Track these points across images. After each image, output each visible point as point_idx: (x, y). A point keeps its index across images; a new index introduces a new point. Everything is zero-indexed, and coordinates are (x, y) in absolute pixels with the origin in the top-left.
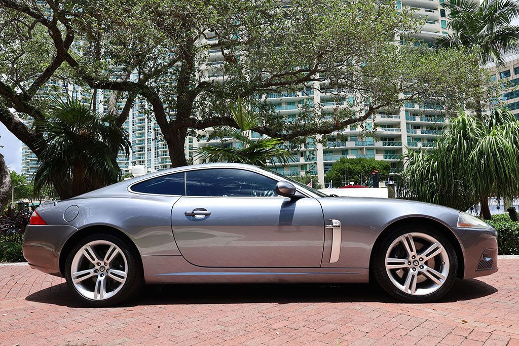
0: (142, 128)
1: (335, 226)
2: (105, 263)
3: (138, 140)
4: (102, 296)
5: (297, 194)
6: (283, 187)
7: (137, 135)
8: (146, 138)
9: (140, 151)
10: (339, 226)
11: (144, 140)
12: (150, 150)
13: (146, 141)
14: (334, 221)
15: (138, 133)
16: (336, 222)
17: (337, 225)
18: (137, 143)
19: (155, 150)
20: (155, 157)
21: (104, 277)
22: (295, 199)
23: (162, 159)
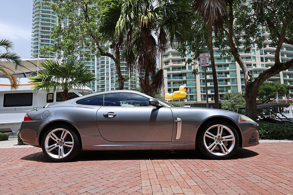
0: (103, 66)
1: (178, 121)
2: (62, 140)
3: (100, 73)
4: (62, 156)
5: (159, 105)
6: (152, 102)
7: (100, 70)
8: (106, 72)
9: (102, 79)
10: (180, 121)
11: (104, 73)
12: (108, 79)
13: (106, 74)
14: (178, 118)
15: (100, 69)
16: (179, 119)
17: (180, 120)
18: (100, 74)
19: (111, 79)
20: (112, 83)
21: (62, 147)
22: (159, 107)
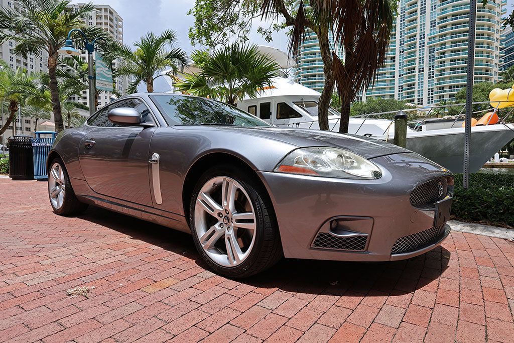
0: (412, 46)
3: (407, 61)
7: (405, 55)
8: (417, 57)
9: (409, 73)
11: (414, 60)
12: (423, 71)
13: (417, 61)
15: (407, 53)
18: (405, 63)
19: (430, 69)
20: (429, 78)
23: (439, 80)
